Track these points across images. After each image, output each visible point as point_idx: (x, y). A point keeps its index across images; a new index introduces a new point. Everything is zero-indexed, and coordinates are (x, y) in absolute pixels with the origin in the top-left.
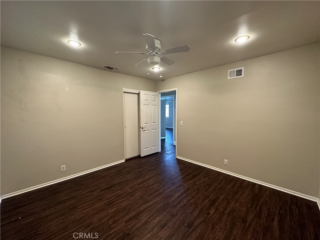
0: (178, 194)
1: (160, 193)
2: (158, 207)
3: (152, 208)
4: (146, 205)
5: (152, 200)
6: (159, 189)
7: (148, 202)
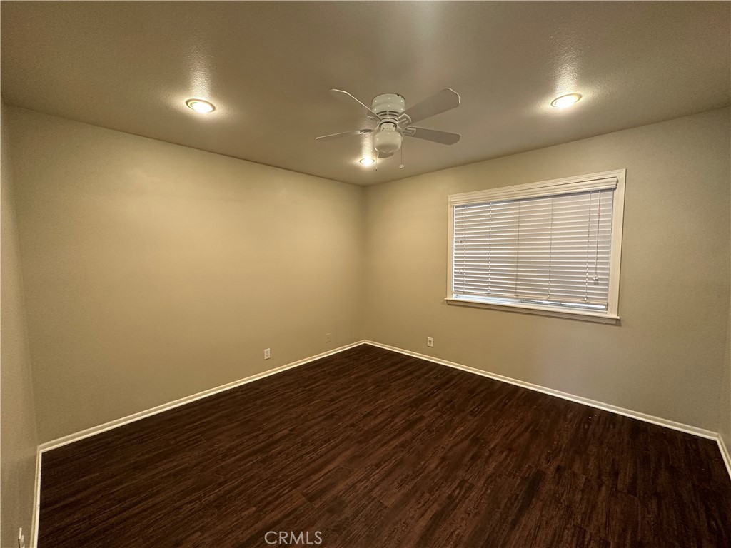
0: (331, 467)
1: (378, 466)
2: (379, 437)
3: (390, 434)
4: (402, 438)
5: (394, 448)
6: (383, 479)
7: (403, 445)
